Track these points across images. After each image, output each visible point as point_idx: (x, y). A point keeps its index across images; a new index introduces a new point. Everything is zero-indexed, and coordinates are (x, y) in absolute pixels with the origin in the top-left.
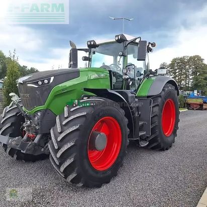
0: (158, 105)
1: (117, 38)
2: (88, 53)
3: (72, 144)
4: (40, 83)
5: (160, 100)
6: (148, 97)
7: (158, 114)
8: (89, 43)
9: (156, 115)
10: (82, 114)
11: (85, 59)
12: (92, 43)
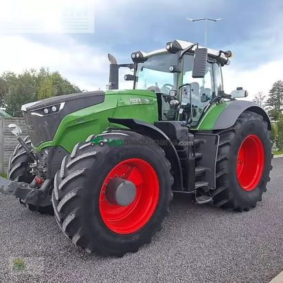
0: (228, 144)
1: (168, 47)
2: (133, 70)
3: (74, 194)
4: (46, 111)
5: (232, 136)
6: (215, 131)
7: (228, 158)
8: (134, 56)
9: (225, 159)
10: (90, 154)
11: (129, 78)
12: (138, 56)
